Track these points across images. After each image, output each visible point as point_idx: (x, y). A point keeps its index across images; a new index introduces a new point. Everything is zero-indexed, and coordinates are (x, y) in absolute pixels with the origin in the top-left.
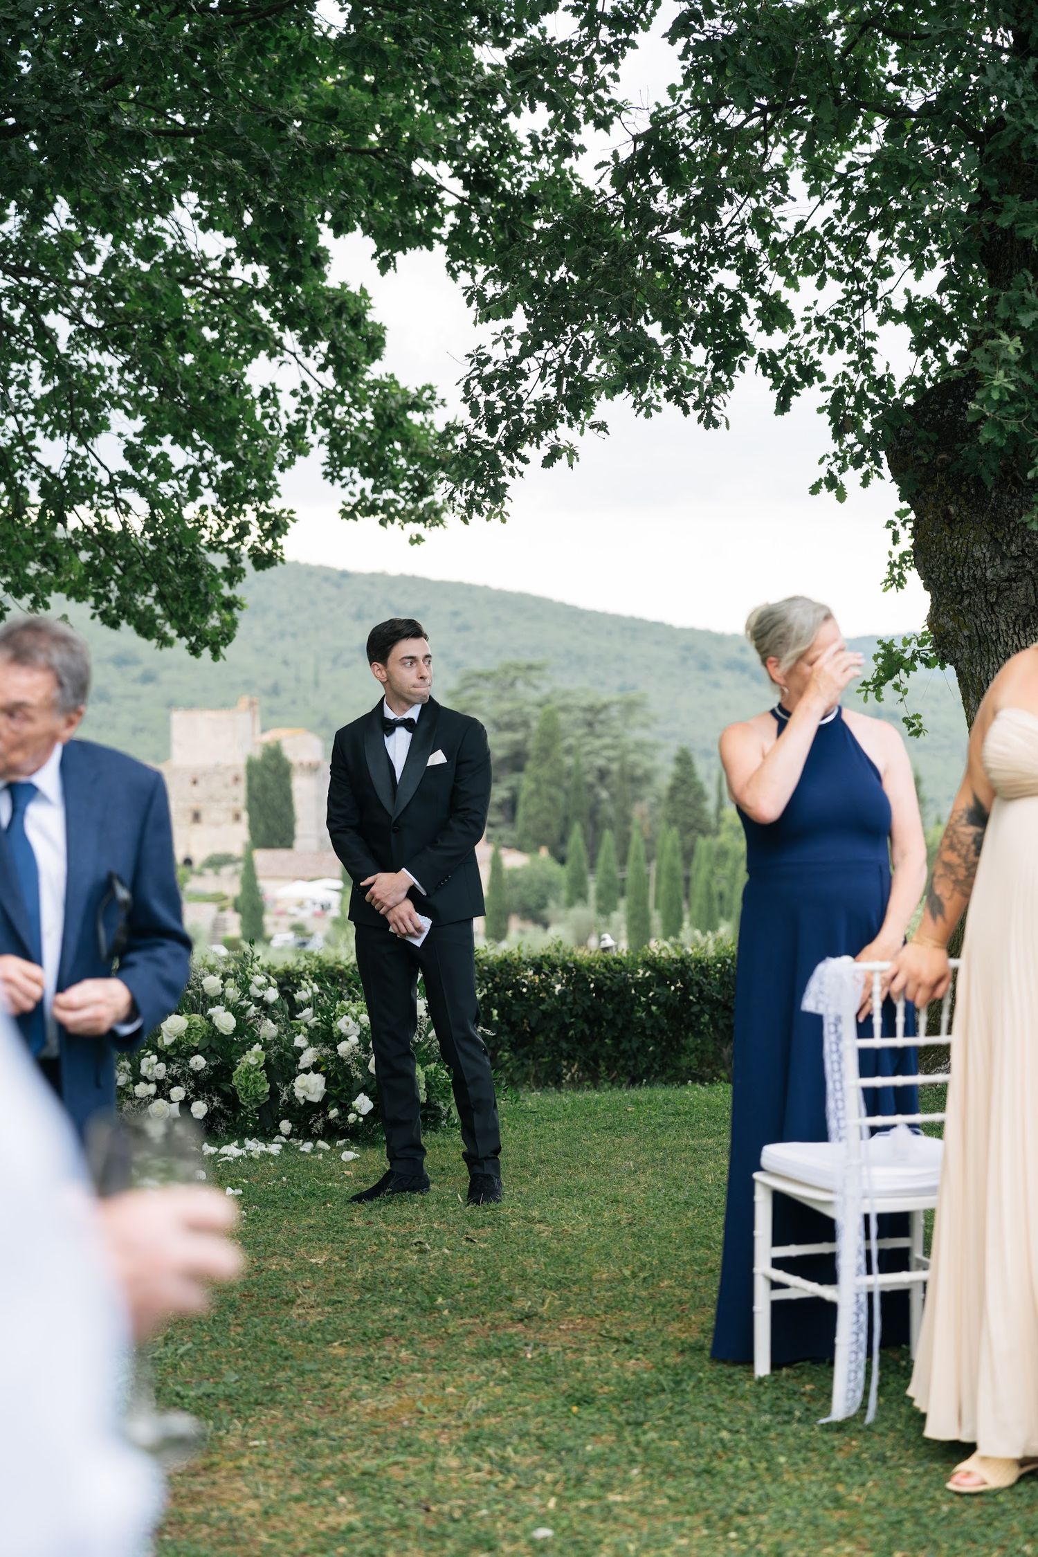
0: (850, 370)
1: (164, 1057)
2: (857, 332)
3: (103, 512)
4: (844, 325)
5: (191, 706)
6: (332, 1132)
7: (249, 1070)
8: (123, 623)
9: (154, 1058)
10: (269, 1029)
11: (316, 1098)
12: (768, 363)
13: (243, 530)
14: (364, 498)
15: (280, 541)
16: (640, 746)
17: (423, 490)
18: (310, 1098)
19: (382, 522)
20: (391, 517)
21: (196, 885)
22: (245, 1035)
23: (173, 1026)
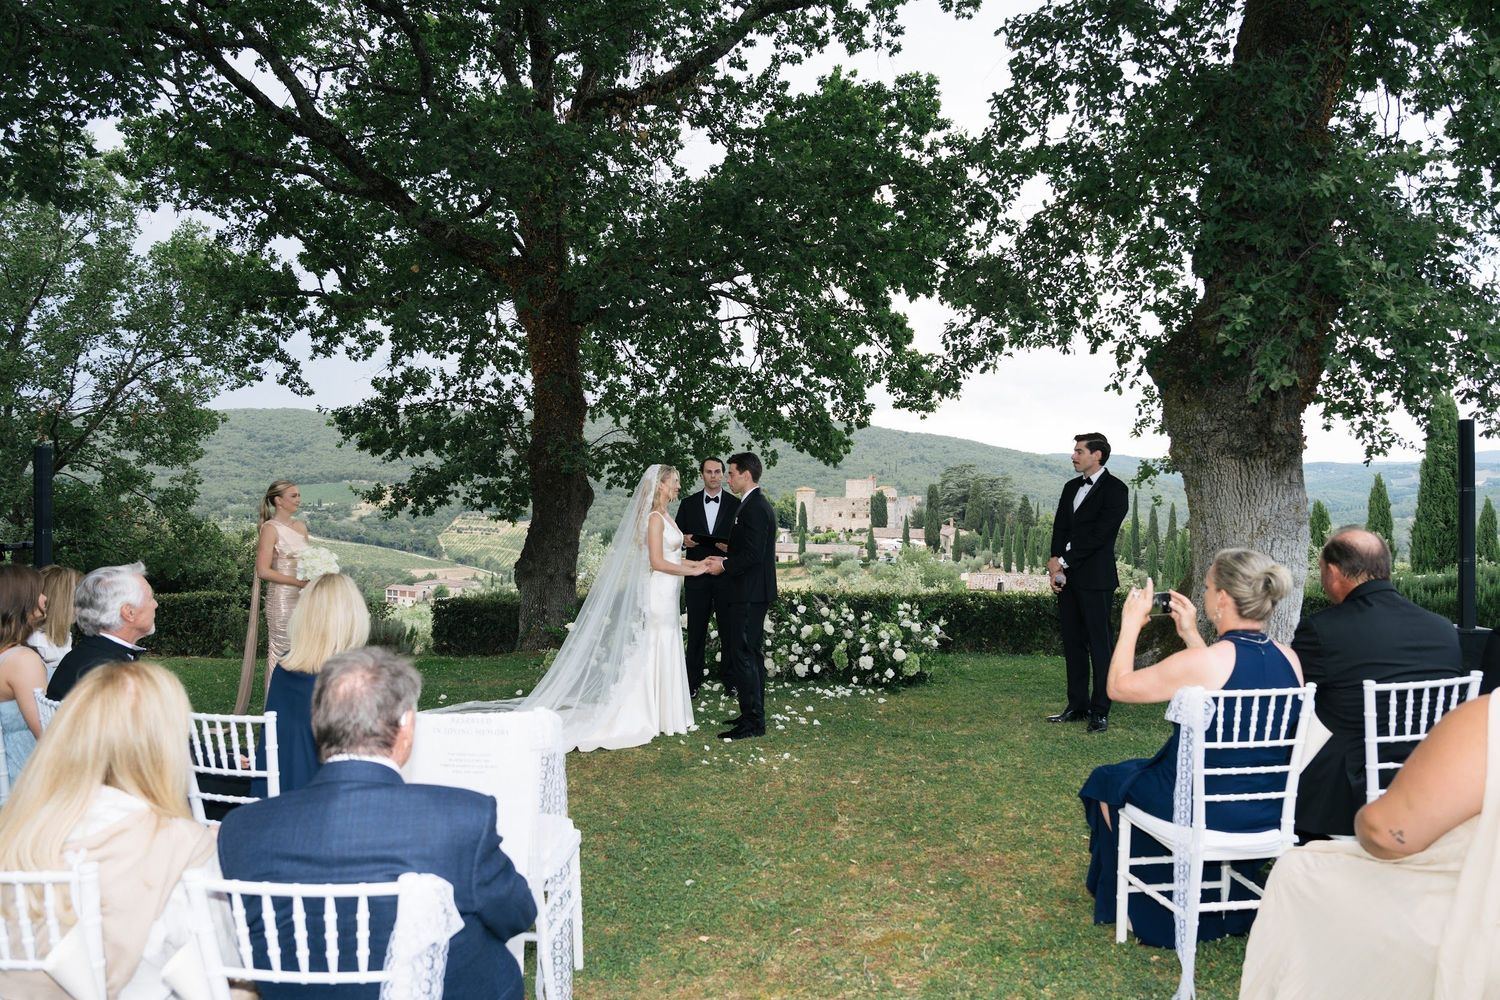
0: (1128, 333)
1: (802, 644)
2: (1131, 316)
4: (1125, 313)
5: (854, 478)
6: (876, 684)
7: (840, 652)
8: (805, 451)
9: (798, 646)
10: (849, 634)
11: (869, 667)
12: (1088, 330)
13: (853, 413)
14: (903, 400)
15: (868, 417)
16: (1009, 494)
17: (928, 396)
18: (866, 668)
19: (910, 410)
20: (913, 409)
21: (853, 539)
22: (838, 636)
23: (807, 630)
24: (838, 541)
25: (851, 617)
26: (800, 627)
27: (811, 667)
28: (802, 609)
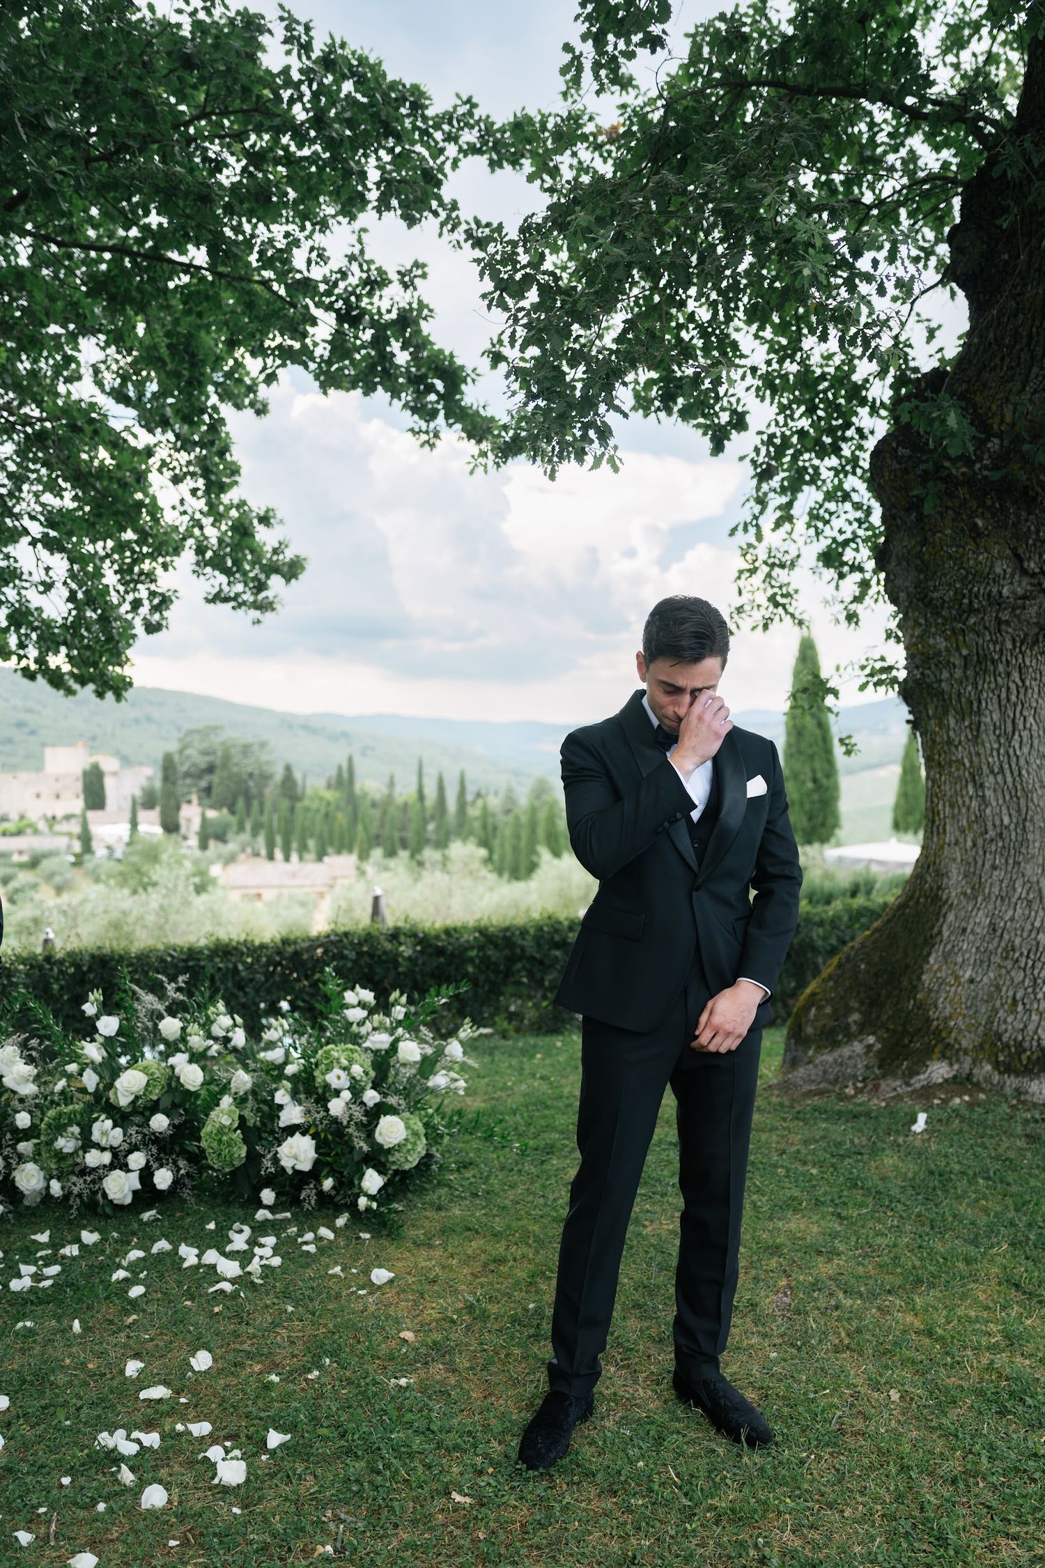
1: (121, 1117)
3: (23, 592)
5: (54, 745)
7: (222, 1130)
8: (39, 677)
9: (109, 1123)
10: (241, 1079)
11: (306, 1166)
13: (136, 604)
14: (221, 590)
15: (165, 614)
18: (299, 1167)
19: (234, 608)
21: (58, 828)
22: (215, 1089)
23: (130, 1084)
24: (36, 832)
25: (239, 1038)
26: (110, 1071)
27: (146, 1175)
28: (109, 1025)
